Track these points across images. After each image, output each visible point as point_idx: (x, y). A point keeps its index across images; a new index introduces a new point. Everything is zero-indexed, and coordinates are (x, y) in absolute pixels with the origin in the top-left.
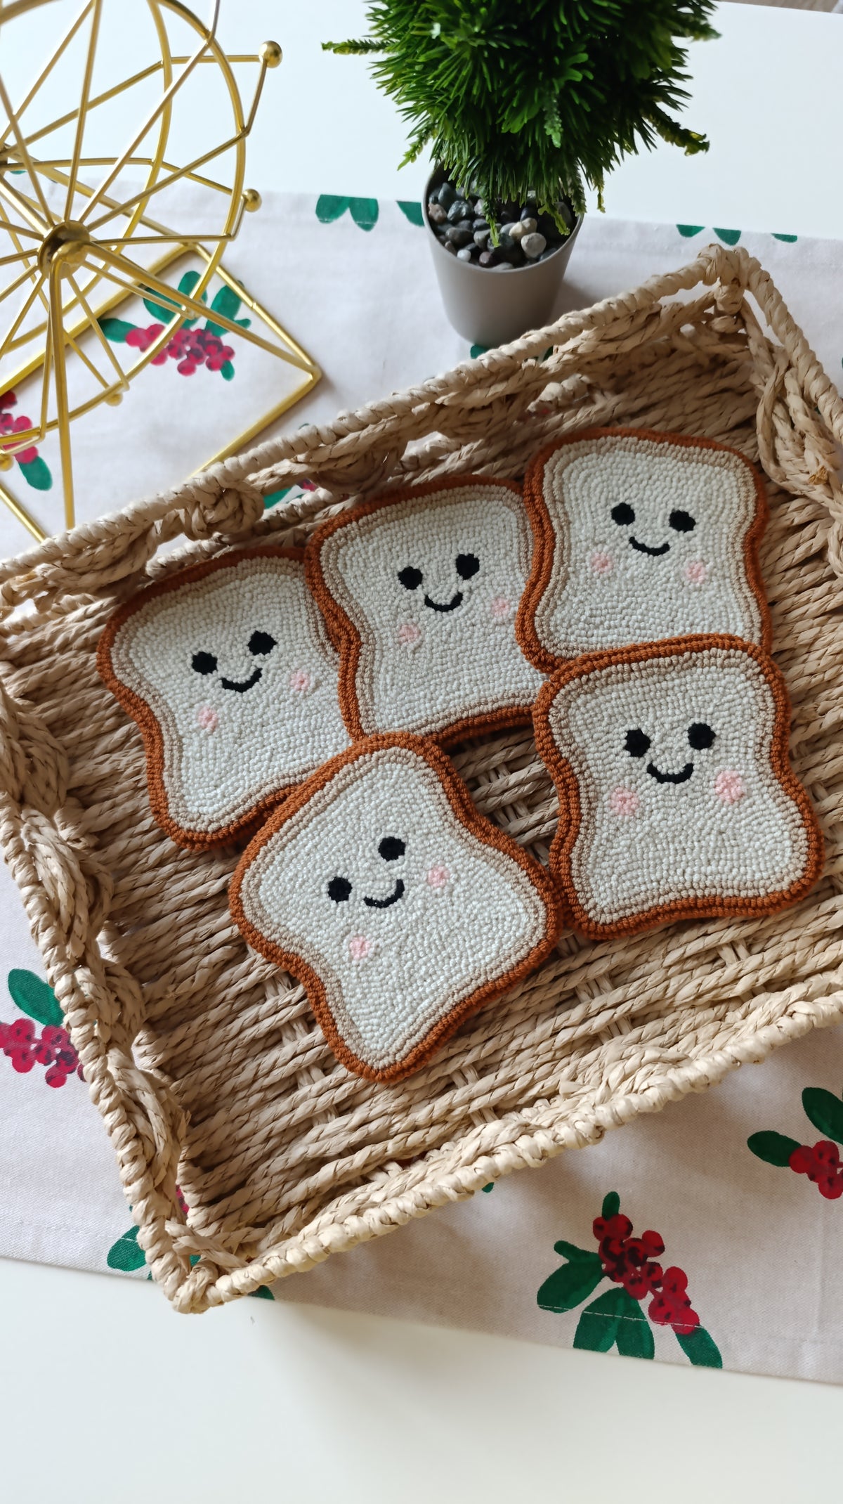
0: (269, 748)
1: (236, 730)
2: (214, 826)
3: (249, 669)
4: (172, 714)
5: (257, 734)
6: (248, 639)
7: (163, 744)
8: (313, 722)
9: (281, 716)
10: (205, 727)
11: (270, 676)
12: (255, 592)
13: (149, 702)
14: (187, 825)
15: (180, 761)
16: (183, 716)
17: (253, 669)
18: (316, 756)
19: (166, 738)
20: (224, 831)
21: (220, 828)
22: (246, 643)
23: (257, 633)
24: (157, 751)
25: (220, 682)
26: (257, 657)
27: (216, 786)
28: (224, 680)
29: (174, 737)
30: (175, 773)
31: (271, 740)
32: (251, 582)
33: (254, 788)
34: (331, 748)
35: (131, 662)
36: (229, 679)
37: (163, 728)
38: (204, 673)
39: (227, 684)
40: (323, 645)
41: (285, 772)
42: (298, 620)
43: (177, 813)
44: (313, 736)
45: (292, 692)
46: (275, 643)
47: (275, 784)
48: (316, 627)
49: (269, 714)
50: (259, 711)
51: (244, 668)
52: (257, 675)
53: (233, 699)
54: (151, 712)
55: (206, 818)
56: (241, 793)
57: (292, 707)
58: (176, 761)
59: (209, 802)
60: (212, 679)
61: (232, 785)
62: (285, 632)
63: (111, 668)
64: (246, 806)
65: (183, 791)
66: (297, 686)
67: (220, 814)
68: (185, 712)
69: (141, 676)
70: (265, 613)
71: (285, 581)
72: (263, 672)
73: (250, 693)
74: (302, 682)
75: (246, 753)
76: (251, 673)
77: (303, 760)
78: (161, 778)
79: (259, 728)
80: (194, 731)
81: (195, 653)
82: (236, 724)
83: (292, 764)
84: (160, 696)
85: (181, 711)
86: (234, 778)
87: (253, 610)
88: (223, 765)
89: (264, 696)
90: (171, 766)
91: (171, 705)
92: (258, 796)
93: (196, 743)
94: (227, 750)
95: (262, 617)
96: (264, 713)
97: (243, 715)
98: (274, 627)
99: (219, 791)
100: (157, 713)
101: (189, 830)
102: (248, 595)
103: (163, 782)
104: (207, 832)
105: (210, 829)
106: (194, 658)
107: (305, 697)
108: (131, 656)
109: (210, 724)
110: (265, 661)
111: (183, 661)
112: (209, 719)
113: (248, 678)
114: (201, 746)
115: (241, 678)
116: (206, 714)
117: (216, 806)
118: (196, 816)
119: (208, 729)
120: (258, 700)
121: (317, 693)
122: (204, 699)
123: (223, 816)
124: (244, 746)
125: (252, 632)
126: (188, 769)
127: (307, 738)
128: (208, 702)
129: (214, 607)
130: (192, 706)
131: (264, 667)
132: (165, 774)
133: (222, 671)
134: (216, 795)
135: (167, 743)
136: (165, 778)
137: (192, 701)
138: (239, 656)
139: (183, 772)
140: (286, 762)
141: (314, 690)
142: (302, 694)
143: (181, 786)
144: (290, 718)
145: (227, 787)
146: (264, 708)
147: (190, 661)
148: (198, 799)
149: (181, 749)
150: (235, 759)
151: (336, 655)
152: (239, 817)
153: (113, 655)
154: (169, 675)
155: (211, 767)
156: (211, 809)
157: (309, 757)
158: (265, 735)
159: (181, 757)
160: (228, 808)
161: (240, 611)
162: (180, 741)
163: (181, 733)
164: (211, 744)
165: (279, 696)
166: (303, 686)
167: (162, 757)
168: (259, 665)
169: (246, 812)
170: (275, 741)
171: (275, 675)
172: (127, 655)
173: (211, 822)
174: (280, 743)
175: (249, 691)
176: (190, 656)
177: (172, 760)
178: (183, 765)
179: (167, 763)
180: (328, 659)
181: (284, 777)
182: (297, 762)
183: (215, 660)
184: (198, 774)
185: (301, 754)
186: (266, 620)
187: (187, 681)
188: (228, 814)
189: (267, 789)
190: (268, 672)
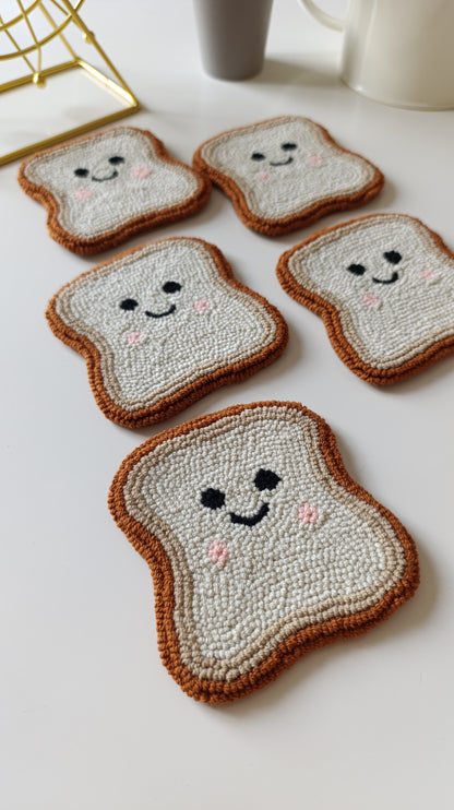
0: (283, 583)
1: (247, 564)
2: (233, 672)
3: (256, 504)
4: (183, 548)
5: (268, 568)
6: (254, 476)
7: (173, 580)
8: (326, 556)
9: (292, 550)
10: (217, 561)
11: (278, 510)
12: (258, 436)
13: (160, 536)
14: (202, 672)
15: (191, 599)
16: (193, 551)
17: (260, 503)
18: (333, 592)
19: (176, 574)
20: (244, 679)
21: (239, 676)
22: (252, 480)
23: (262, 471)
24: (167, 588)
25: (229, 517)
26: (263, 492)
27: (231, 627)
28: (233, 515)
29: (185, 572)
30: (186, 612)
31: (284, 574)
32: (253, 427)
33: (272, 629)
34: (348, 582)
35: (143, 498)
36: (237, 513)
37: (173, 563)
38: (214, 507)
39: (236, 519)
40: (326, 480)
41: (303, 609)
42: (299, 459)
43: (191, 658)
44: (328, 570)
45: (301, 525)
46: (280, 480)
47: (295, 623)
48: (318, 464)
49: (280, 548)
50: (270, 544)
51: (252, 503)
52: (265, 509)
53: (243, 533)
54: (161, 546)
55: (223, 663)
56: (259, 635)
57: (302, 541)
58: (186, 599)
59: (224, 646)
60: (220, 514)
61: (248, 625)
62: (288, 469)
63: (124, 506)
64: (266, 650)
65: (197, 632)
66: (305, 519)
67: (238, 658)
68: (195, 547)
69: (152, 511)
70: (267, 453)
71: (285, 425)
72: (270, 506)
73: (261, 527)
74: (310, 515)
75: (260, 589)
76: (258, 508)
77: (321, 597)
78: (171, 618)
79: (270, 562)
80: (205, 566)
81: (204, 489)
82: (246, 559)
83: (309, 601)
84: (171, 531)
85: (191, 545)
86: (249, 618)
87: (257, 451)
88: (237, 603)
89: (273, 529)
90: (182, 604)
91: (181, 539)
92: (278, 637)
93: (208, 579)
94: (239, 586)
95: (265, 457)
96: (274, 547)
97: (253, 549)
98: (277, 465)
99: (234, 632)
100: (167, 547)
101: (204, 679)
102: (251, 438)
103: (174, 623)
104: (224, 681)
105: (228, 677)
106: (203, 494)
107: (314, 530)
108: (143, 492)
109: (221, 558)
110: (271, 496)
111: (193, 497)
112: (220, 553)
113: (255, 512)
114: (213, 582)
115: (249, 512)
116: (216, 548)
117: (232, 650)
118: (212, 661)
119: (219, 564)
120: (268, 534)
121: (326, 526)
122: (214, 533)
123: (242, 662)
124: (256, 582)
125: (257, 469)
126: (199, 607)
127: (322, 572)
128: (217, 536)
129: (220, 448)
130: (202, 540)
131: (272, 501)
132: (176, 613)
133: (230, 505)
134: (232, 636)
135: (177, 579)
136: (176, 618)
137: (202, 535)
138: (246, 492)
139: (195, 610)
140: (303, 599)
141: (323, 523)
142: (311, 527)
143: (194, 627)
144: (301, 551)
145: (242, 628)
146: (274, 541)
147: (199, 497)
148: (213, 641)
149: (191, 586)
150: (248, 596)
151: (341, 488)
152: (259, 663)
153: (125, 492)
154: (179, 511)
155: (224, 605)
156: (227, 654)
157: (326, 592)
158: (278, 570)
159: (192, 594)
160: (246, 652)
161: (244, 452)
162: (191, 577)
163: (191, 568)
164: (222, 580)
165: (288, 529)
166: (312, 519)
167: (172, 594)
168: (266, 500)
169: (266, 658)
170: (289, 576)
171: (282, 509)
172: (140, 491)
173: (228, 669)
174: (293, 578)
175: (258, 525)
176: (198, 492)
177: (183, 597)
178: (194, 603)
179: (178, 601)
180: (332, 493)
181: (303, 615)
182: (315, 598)
183: (223, 496)
184: (211, 612)
185: (318, 589)
186: (269, 459)
187: (196, 516)
188: (247, 659)
189: (287, 628)
190: (275, 506)
